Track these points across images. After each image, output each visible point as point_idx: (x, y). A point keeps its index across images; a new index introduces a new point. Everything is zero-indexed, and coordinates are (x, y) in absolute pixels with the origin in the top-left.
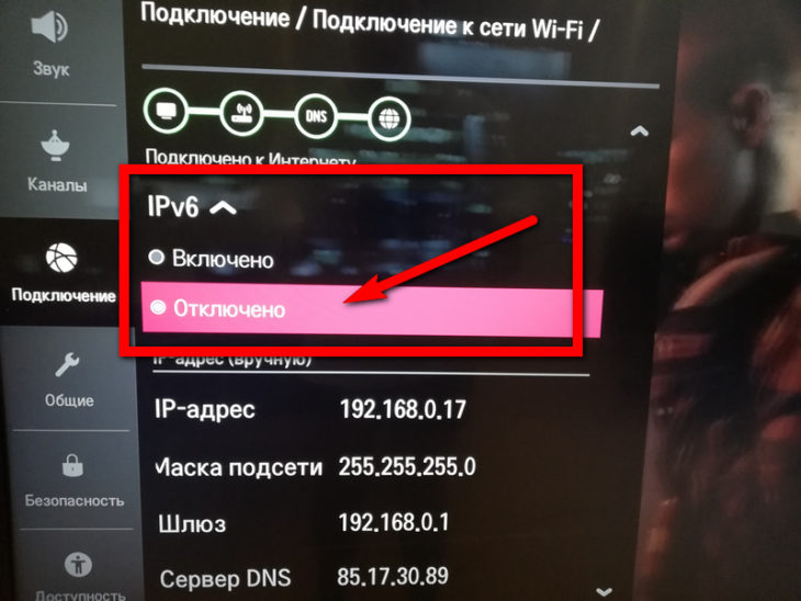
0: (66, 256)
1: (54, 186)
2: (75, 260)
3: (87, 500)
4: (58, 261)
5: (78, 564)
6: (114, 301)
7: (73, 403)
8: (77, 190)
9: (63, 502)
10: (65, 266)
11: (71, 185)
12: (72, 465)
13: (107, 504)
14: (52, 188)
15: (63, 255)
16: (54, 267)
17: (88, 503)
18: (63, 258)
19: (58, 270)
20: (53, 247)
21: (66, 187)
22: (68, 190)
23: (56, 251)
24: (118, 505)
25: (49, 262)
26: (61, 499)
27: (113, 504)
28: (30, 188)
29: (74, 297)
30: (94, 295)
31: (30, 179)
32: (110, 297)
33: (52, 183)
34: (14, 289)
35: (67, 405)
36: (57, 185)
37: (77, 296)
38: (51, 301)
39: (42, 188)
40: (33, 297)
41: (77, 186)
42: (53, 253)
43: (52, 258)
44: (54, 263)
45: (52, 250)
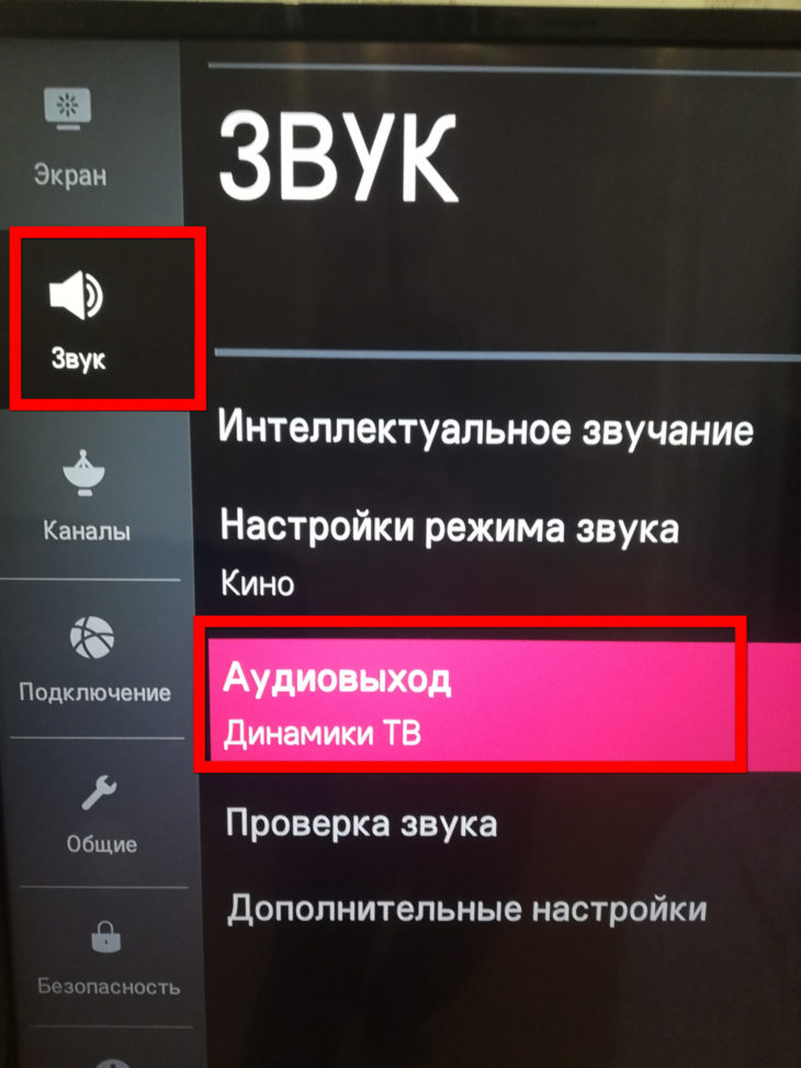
0: (99, 635)
1: (82, 532)
2: (111, 641)
3: (128, 985)
4: (87, 642)
6: (168, 699)
7: (106, 848)
8: (116, 538)
9: (92, 987)
10: (98, 649)
11: (106, 531)
12: (106, 936)
13: (155, 992)
14: (79, 536)
15: (93, 634)
16: (80, 651)
17: (128, 991)
18: (94, 638)
19: (87, 656)
20: (80, 622)
21: (99, 534)
22: (102, 537)
23: (84, 628)
24: (172, 993)
25: (74, 644)
26: (89, 984)
27: (164, 992)
28: (47, 537)
29: (111, 694)
30: (140, 691)
31: (46, 522)
32: (163, 694)
33: (79, 529)
34: (22, 684)
35: (98, 850)
36: (86, 531)
37: (114, 692)
38: (76, 701)
39: (65, 535)
40: (49, 695)
41: (116, 532)
42: (80, 631)
43: (79, 638)
44: (81, 646)
45: (78, 627)
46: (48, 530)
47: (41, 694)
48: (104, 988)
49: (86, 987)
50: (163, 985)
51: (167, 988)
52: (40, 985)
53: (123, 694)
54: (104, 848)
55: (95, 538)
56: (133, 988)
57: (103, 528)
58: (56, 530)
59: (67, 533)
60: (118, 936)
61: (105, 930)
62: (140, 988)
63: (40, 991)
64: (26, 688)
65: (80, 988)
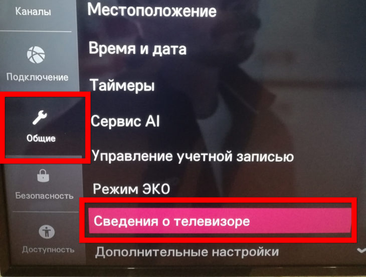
0: (39, 54)
1: (31, 12)
2: (43, 56)
3: (52, 195)
4: (34, 56)
5: (47, 232)
6: (67, 80)
7: (43, 139)
8: (45, 14)
9: (38, 196)
10: (38, 60)
11: (41, 12)
12: (43, 175)
13: (63, 198)
14: (30, 14)
15: (37, 53)
16: (31, 60)
17: (52, 198)
18: (37, 55)
19: (34, 62)
20: (31, 49)
21: (38, 13)
22: (39, 14)
23: (32, 51)
24: (70, 198)
25: (28, 57)
26: (36, 195)
27: (67, 198)
28: (17, 14)
29: (44, 78)
30: (56, 76)
31: (16, 8)
32: (65, 78)
33: (30, 11)
34: (8, 74)
35: (39, 141)
36: (33, 12)
37: (45, 77)
38: (30, 81)
39: (24, 13)
40: (19, 78)
41: (45, 12)
42: (31, 52)
43: (31, 55)
44: (32, 58)
45: (30, 50)
46: (17, 11)
47: (16, 78)
48: (42, 196)
49: (35, 196)
50: (66, 195)
51: (68, 196)
52: (17, 195)
53: (49, 78)
54: (42, 139)
55: (37, 14)
56: (54, 196)
57: (40, 10)
58: (21, 11)
59: (25, 12)
60: (48, 175)
61: (43, 173)
62: (57, 196)
63: (17, 198)
64: (9, 75)
65: (33, 196)
